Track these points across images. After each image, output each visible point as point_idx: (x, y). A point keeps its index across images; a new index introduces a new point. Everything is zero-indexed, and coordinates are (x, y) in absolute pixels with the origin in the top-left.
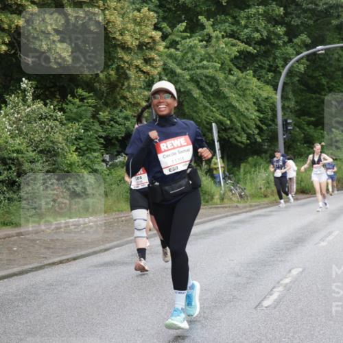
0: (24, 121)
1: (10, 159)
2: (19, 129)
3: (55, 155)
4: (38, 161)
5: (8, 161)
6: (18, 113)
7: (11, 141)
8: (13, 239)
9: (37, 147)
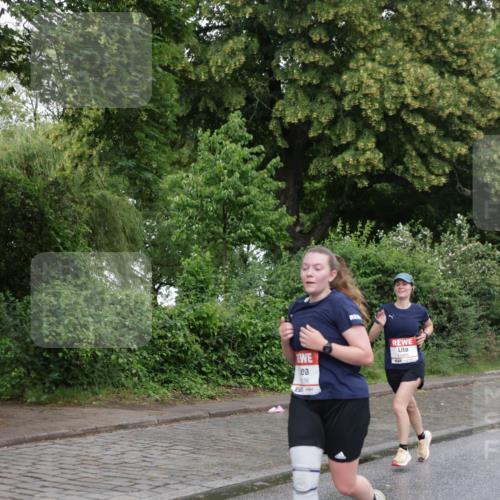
0: (459, 261)
1: (441, 302)
2: (452, 269)
3: (490, 299)
4: (471, 305)
5: (440, 305)
6: (453, 252)
7: (443, 283)
8: (439, 390)
9: (471, 290)
